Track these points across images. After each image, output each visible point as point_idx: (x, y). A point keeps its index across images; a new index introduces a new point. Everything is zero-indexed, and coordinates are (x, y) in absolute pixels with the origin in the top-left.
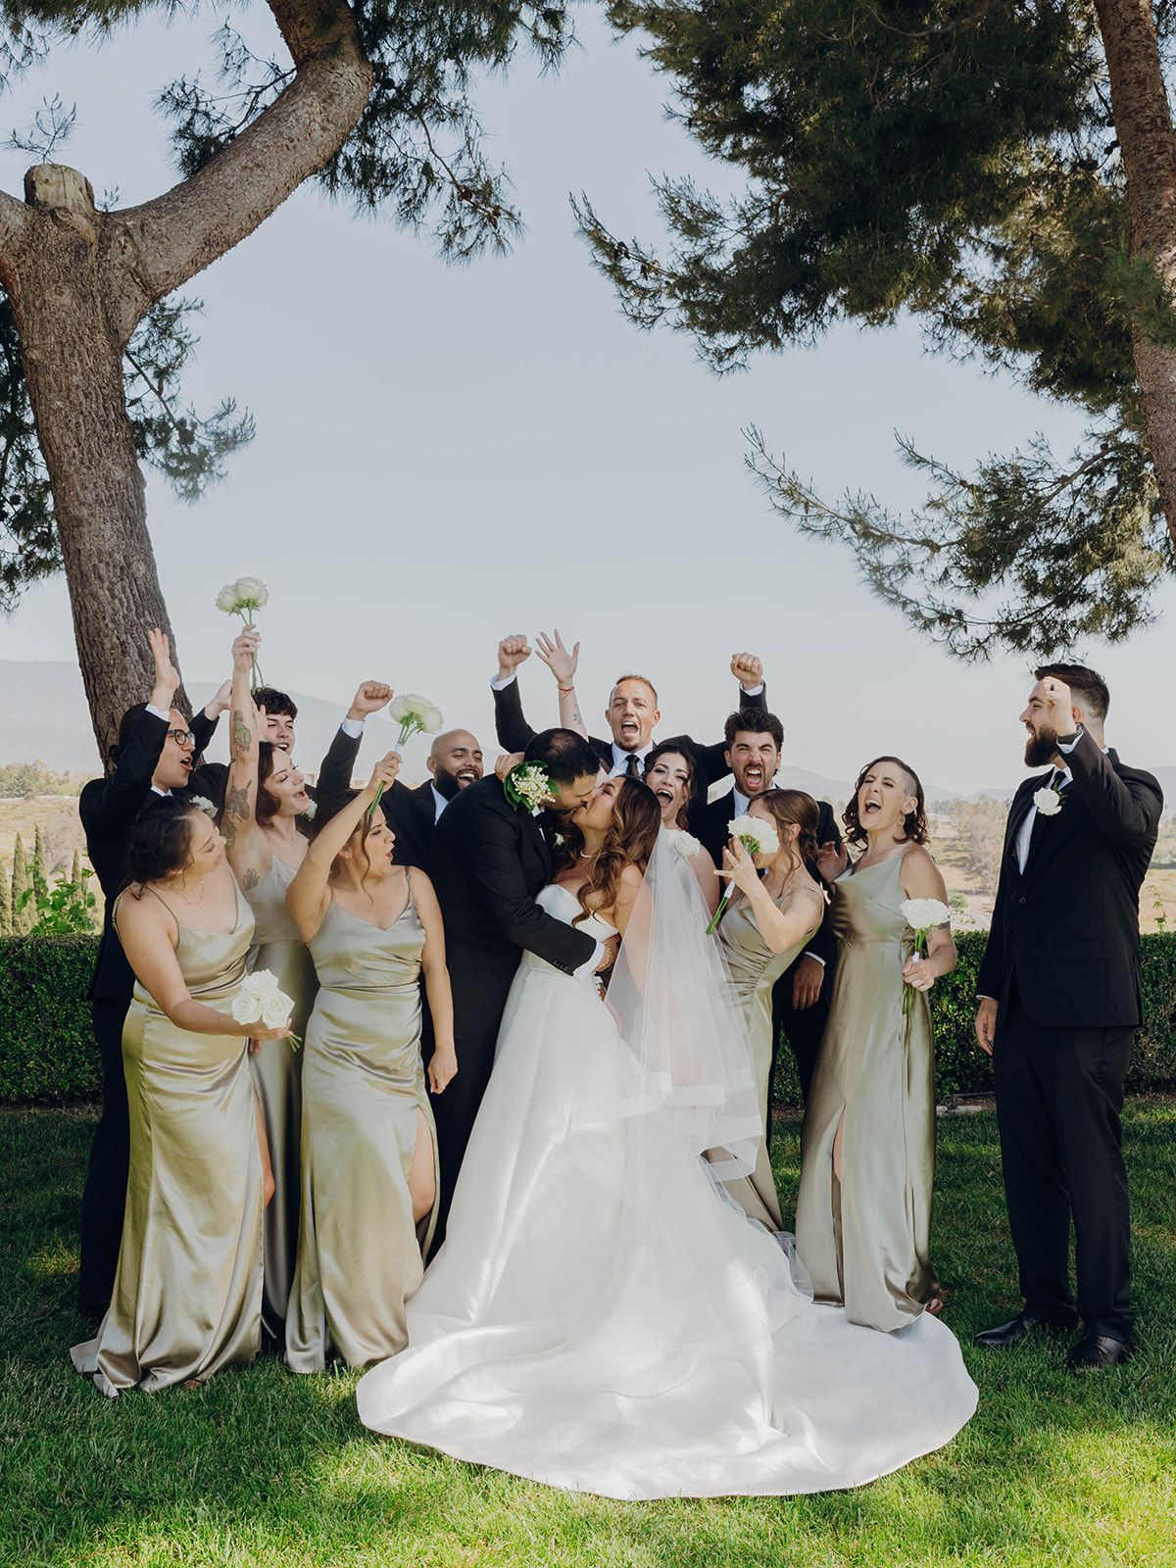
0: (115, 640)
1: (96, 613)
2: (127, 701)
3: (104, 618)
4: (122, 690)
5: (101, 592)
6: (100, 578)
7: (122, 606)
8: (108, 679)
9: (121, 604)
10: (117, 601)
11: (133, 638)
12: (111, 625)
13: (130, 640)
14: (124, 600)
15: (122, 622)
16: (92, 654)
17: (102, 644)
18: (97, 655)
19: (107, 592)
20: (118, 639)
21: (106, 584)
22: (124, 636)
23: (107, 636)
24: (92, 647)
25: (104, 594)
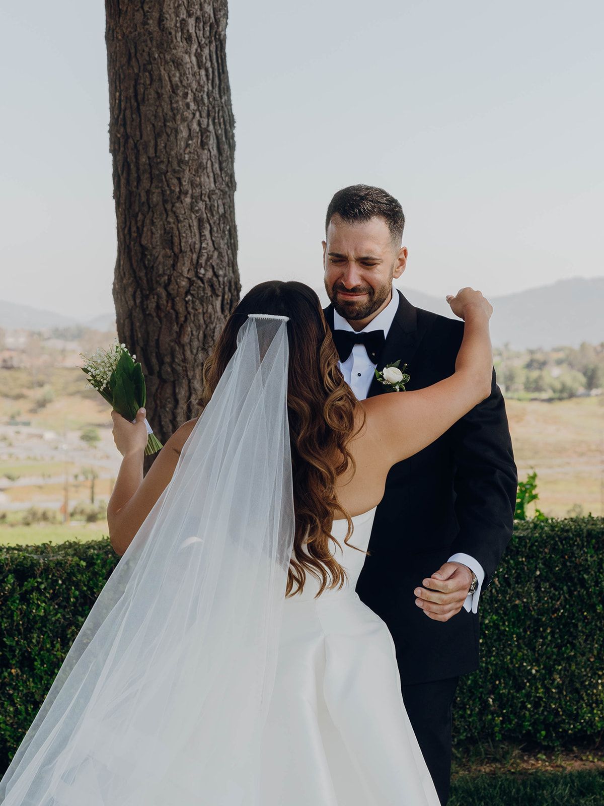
0: (195, 126)
1: (174, 89)
2: (197, 211)
3: (186, 95)
4: (192, 197)
5: (186, 58)
6: (189, 39)
7: (208, 79)
8: (175, 181)
9: (207, 76)
10: (203, 72)
11: (214, 124)
12: (193, 106)
13: (211, 128)
14: (210, 70)
15: (206, 101)
16: (156, 145)
17: (176, 131)
18: (165, 147)
19: (194, 59)
20: (199, 124)
21: (195, 46)
22: (205, 121)
23: (184, 119)
24: (157, 136)
25: (190, 61)
